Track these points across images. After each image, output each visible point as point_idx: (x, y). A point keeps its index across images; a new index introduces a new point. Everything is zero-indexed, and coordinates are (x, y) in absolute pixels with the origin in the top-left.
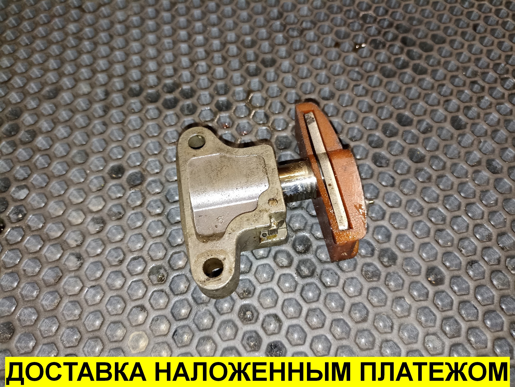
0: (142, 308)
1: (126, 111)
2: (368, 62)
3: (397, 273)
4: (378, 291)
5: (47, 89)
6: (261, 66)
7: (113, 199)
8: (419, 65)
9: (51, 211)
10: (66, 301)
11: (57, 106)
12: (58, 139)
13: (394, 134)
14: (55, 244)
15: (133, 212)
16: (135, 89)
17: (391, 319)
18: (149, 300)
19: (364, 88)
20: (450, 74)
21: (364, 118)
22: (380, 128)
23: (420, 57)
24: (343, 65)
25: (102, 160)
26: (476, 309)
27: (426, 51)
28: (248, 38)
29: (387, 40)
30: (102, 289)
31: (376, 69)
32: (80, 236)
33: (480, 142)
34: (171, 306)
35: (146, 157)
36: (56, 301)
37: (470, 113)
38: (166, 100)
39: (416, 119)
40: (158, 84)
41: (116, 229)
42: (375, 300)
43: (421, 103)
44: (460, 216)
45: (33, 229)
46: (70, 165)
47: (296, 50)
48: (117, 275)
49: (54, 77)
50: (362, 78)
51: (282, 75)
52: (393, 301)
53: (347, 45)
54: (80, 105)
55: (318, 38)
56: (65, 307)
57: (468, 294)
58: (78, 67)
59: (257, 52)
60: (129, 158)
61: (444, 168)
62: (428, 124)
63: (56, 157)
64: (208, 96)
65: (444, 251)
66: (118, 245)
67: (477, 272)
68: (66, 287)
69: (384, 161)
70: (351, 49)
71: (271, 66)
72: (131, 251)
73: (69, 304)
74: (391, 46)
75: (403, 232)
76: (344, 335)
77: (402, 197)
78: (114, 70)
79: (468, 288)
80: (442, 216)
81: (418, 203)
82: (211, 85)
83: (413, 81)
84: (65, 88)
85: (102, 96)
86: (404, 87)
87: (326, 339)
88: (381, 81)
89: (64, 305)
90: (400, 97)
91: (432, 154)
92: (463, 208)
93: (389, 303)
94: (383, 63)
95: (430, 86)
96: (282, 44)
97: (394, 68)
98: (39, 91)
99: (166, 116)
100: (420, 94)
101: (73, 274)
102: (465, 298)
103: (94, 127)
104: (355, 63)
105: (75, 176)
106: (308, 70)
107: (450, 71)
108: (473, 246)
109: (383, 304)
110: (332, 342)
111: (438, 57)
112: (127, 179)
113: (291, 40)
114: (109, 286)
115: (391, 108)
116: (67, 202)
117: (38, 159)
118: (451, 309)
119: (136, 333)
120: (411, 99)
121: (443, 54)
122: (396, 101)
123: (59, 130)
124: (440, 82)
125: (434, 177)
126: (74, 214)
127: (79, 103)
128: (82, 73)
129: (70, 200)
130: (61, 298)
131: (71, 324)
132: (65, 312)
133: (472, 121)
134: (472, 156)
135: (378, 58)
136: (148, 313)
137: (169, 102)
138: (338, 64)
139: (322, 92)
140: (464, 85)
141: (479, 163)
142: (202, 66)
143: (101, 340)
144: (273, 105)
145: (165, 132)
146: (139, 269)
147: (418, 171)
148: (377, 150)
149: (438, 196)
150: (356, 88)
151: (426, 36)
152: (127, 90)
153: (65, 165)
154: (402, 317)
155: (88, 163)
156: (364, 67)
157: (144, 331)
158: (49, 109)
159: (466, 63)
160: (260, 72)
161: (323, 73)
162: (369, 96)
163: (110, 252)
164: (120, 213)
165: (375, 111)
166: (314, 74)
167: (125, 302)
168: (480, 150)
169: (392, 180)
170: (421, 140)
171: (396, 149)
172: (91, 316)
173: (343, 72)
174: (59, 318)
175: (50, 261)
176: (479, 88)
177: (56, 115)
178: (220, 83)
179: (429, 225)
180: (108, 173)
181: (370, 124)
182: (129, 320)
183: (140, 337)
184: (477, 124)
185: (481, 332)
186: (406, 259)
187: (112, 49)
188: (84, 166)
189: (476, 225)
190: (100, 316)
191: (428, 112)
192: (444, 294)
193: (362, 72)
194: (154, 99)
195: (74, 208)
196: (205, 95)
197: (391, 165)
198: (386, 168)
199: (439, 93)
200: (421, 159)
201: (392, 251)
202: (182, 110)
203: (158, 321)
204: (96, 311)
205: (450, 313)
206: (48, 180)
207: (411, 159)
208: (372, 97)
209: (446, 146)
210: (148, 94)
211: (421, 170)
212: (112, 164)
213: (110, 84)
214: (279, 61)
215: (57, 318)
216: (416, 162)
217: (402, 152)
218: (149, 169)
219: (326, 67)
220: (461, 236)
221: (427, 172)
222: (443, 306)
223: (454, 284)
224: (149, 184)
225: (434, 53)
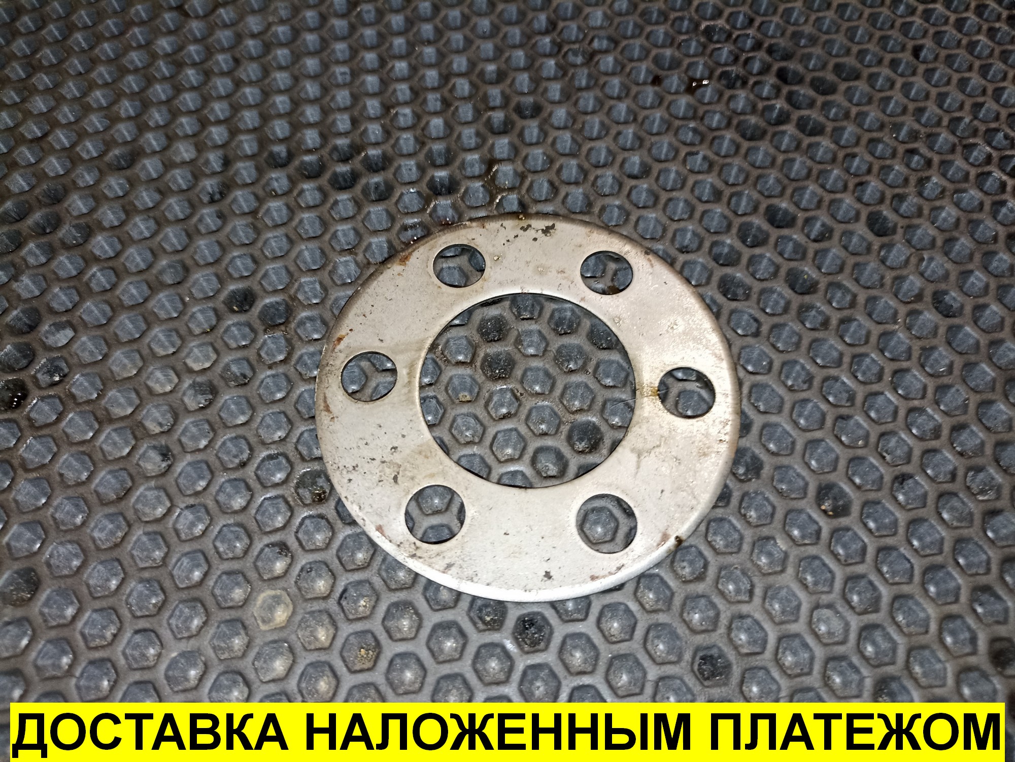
0: (283, 548)
1: (261, 193)
2: (715, 112)
3: (762, 493)
4: (727, 526)
5: (117, 152)
6: (515, 117)
7: (231, 349)
8: (809, 117)
9: (115, 369)
10: (138, 533)
11: (133, 183)
12: (133, 241)
13: (760, 241)
14: (121, 428)
15: (269, 372)
16: (278, 154)
17: (749, 578)
18: (297, 532)
19: (705, 158)
20: (866, 137)
21: (704, 213)
22: (734, 230)
23: (811, 104)
24: (667, 116)
25: (214, 278)
26: (909, 561)
27: (824, 93)
28: (491, 68)
29: (751, 74)
30: (208, 512)
31: (729, 125)
32: (169, 415)
33: (922, 259)
34: (336, 544)
35: (296, 274)
36: (120, 534)
37: (904, 207)
38: (335, 175)
39: (801, 216)
40: (322, 146)
41: (236, 404)
42: (720, 542)
43: (812, 187)
44: (882, 393)
45: (81, 401)
46: (155, 287)
47: (580, 89)
48: (236, 488)
49: (129, 132)
50: (702, 142)
51: (554, 134)
52: (754, 544)
53: (674, 81)
54: (175, 181)
55: (620, 68)
56: (135, 542)
57: (895, 534)
58: (175, 114)
59: (508, 91)
60: (265, 275)
61: (853, 304)
62: (823, 225)
63: (127, 272)
64: (414, 169)
65: (851, 456)
66: (240, 431)
67: (912, 495)
68: (139, 506)
69: (740, 291)
70: (683, 88)
71: (532, 117)
72: (263, 443)
73: (144, 539)
74: (756, 83)
75: (773, 419)
76: (660, 606)
77: (774, 356)
78: (240, 120)
79: (895, 523)
80: (847, 392)
81: (803, 368)
82: (420, 150)
83: (798, 147)
84: (148, 151)
85: (217, 167)
86: (781, 158)
87: (628, 610)
88: (738, 147)
89: (134, 538)
90: (773, 175)
91: (830, 278)
92: (887, 377)
93: (746, 547)
94: (743, 113)
95: (829, 156)
96: (555, 78)
97: (763, 124)
98: (100, 156)
99: (336, 202)
100: (810, 171)
101: (153, 483)
102: (890, 541)
103: (201, 220)
104: (691, 114)
105: (163, 307)
106: (602, 124)
107: (869, 131)
108: (906, 448)
109: (735, 550)
110: (638, 615)
111: (846, 104)
112: (261, 312)
113: (571, 71)
114: (220, 507)
115: (756, 195)
116: (145, 351)
117: (94, 275)
118: (863, 561)
119: (271, 593)
120: (793, 180)
121: (855, 99)
122: (766, 182)
123: (135, 225)
124: (849, 151)
125: (834, 322)
126: (159, 374)
127: (173, 177)
128: (182, 125)
129: (151, 349)
130: (129, 525)
131: (146, 575)
132: (135, 553)
133: (905, 222)
134: (906, 286)
135: (732, 105)
136: (292, 557)
137: (341, 179)
138: (658, 114)
139: (627, 165)
140: (894, 155)
141: (919, 297)
142: (405, 115)
143: (203, 605)
144: (536, 186)
145: (332, 230)
146: (279, 476)
147: (804, 309)
148: (728, 270)
149: (841, 355)
150: (689, 159)
151: (824, 67)
152: (265, 155)
153: (145, 288)
154: (770, 574)
155: (188, 285)
156: (706, 121)
157: (285, 589)
158: (117, 188)
159: (898, 115)
160: (512, 128)
161: (630, 131)
162: (715, 173)
163: (224, 443)
164: (245, 376)
165: (725, 199)
166: (613, 132)
167: (250, 537)
168: (922, 274)
169: (755, 325)
170: (810, 254)
171: (763, 268)
172: (185, 561)
173: (668, 129)
174: (125, 563)
175: (110, 458)
176: (922, 162)
177: (132, 197)
178: (438, 147)
179: (824, 407)
180: (224, 302)
181: (715, 223)
182: (256, 567)
183: (277, 600)
184: (918, 227)
185: (918, 604)
186: (778, 468)
187: (238, 84)
188: (181, 290)
189: (911, 410)
190: (202, 561)
191: (825, 204)
192: (850, 533)
193: (702, 129)
194: (313, 174)
195: (158, 365)
196: (409, 168)
197: (754, 297)
198: (746, 303)
199: (847, 171)
200: (810, 288)
201: (753, 453)
202: (365, 191)
203: (313, 573)
204: (195, 551)
205: (860, 569)
206: (110, 314)
207: (792, 288)
208: (719, 175)
209: (856, 265)
210: (303, 162)
211: (810, 307)
212: (232, 287)
213: (233, 144)
214: (548, 108)
215: (121, 564)
216: (802, 294)
217: (775, 274)
218: (301, 297)
219: (635, 120)
220: (883, 428)
221: (821, 313)
222: (848, 556)
223: (868, 517)
224: (302, 323)
225: (838, 98)
